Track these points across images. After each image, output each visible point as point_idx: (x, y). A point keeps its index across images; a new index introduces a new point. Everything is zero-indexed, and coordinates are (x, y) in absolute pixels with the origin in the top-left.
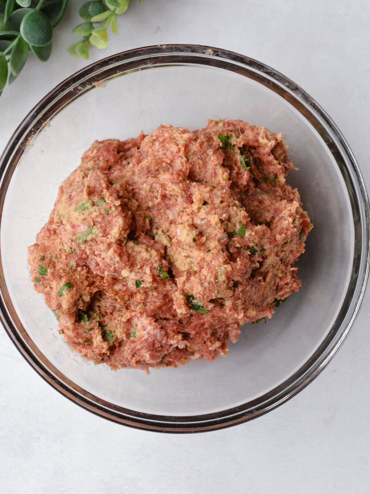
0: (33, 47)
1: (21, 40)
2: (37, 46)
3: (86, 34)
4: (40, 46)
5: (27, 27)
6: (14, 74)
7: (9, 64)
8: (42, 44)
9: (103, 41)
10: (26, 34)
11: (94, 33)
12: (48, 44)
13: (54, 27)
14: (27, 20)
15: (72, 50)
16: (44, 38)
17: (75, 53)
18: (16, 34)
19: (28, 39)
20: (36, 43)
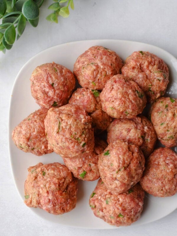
0: (29, 20)
1: (22, 16)
2: (31, 19)
3: (56, 10)
4: (33, 19)
5: (26, 10)
6: (20, 35)
7: (16, 29)
8: (34, 18)
9: (66, 14)
10: (25, 13)
11: (61, 10)
12: (37, 18)
13: (39, 7)
14: (26, 5)
15: (49, 18)
16: (35, 15)
17: (50, 19)
18: (20, 13)
19: (26, 16)
20: (31, 18)
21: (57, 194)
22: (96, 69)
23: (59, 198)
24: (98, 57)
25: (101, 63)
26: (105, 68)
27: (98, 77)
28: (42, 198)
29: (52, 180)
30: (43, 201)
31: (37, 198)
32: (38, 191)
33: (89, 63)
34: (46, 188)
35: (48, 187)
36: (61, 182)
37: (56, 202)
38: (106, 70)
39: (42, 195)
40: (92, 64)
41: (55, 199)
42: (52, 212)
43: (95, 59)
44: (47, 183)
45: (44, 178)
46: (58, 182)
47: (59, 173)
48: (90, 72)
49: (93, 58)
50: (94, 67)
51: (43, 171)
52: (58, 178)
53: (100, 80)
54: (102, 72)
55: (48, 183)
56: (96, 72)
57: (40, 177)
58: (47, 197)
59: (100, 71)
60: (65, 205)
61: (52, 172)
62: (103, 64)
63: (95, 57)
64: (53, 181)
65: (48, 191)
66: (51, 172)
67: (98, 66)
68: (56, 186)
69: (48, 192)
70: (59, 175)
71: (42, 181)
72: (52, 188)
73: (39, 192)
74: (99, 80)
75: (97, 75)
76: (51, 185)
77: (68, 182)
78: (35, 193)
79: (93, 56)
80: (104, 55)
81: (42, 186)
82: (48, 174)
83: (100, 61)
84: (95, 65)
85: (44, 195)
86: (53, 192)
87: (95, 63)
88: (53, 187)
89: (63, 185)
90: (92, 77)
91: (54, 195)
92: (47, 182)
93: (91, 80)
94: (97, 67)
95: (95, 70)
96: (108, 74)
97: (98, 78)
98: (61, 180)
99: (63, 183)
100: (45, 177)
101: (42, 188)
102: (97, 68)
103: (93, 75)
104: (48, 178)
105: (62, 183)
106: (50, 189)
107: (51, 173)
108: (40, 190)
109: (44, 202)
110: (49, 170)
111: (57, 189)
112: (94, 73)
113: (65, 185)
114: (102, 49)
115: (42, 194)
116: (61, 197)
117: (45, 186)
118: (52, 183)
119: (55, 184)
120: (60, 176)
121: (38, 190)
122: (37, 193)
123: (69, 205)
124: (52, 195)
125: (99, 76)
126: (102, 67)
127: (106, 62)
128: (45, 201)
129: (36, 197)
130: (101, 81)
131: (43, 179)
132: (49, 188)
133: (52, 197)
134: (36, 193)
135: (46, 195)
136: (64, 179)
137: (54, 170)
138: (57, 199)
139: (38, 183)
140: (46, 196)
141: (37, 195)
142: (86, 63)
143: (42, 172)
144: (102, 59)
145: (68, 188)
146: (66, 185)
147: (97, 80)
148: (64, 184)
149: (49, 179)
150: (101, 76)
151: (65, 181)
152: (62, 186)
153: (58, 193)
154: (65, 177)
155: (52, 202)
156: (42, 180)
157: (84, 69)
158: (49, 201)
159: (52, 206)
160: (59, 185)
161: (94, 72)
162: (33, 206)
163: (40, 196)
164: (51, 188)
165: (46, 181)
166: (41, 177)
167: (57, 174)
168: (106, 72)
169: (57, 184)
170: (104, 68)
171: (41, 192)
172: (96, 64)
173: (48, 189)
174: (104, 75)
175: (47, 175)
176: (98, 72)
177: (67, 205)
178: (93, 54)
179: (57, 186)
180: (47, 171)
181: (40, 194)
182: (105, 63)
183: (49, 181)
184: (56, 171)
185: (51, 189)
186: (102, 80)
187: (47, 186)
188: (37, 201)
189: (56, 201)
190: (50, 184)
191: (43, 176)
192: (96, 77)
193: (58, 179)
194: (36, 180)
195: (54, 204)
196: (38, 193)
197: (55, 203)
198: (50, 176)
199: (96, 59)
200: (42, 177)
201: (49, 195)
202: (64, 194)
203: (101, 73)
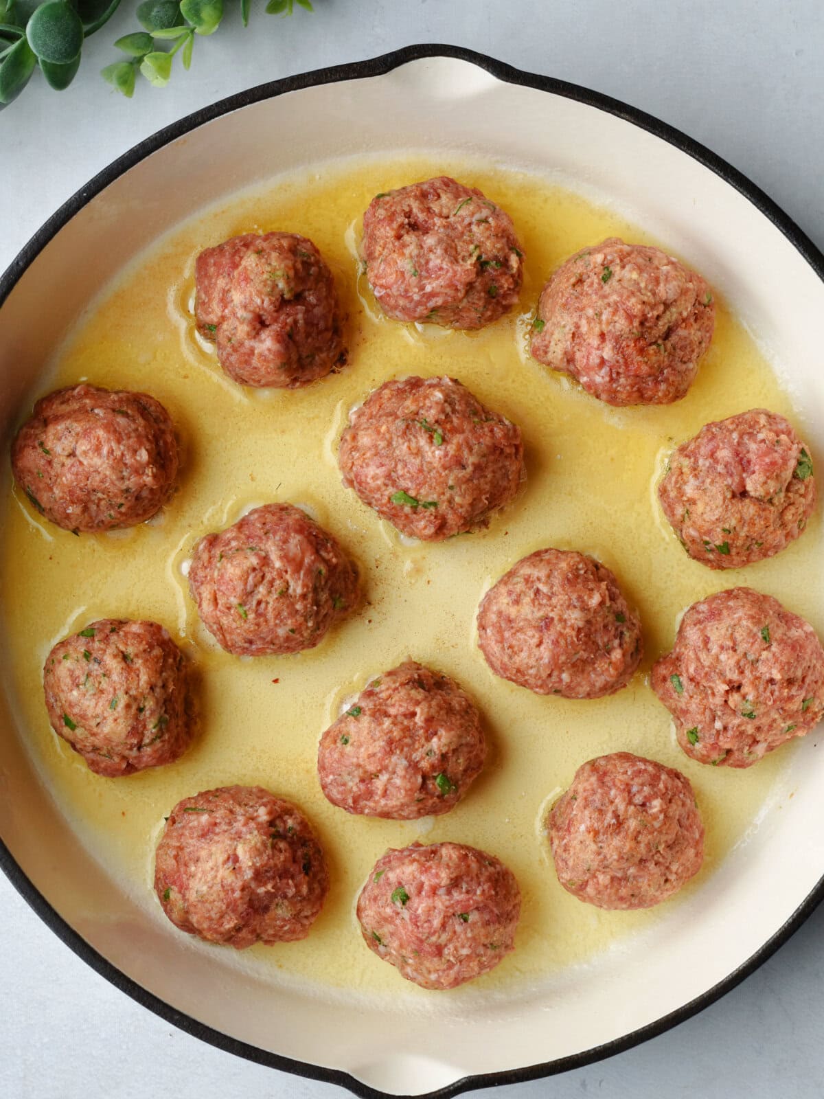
1: (25, 44)
4: (55, 62)
5: (39, 27)
6: (2, 100)
10: (35, 36)
13: (85, 34)
14: (42, 13)
18: (20, 33)
19: (36, 47)
20: (48, 56)
21: (628, 346)
22: (257, 567)
23: (635, 360)
24: (275, 533)
25: (279, 553)
26: (286, 572)
27: (259, 592)
28: (583, 349)
29: (624, 304)
30: (583, 357)
31: (569, 343)
32: (577, 323)
33: (244, 546)
34: (600, 323)
35: (607, 320)
36: (649, 316)
37: (621, 370)
38: (288, 577)
39: (584, 340)
40: (252, 549)
41: (621, 361)
42: (604, 396)
43: (264, 538)
44: (606, 309)
45: (602, 288)
46: (640, 314)
47: (655, 283)
48: (238, 572)
49: (261, 533)
50: (254, 561)
51: (607, 268)
52: (645, 299)
53: (263, 606)
54: (274, 580)
55: (610, 309)
56: (255, 576)
57: (592, 284)
58: (598, 349)
59: (268, 577)
60: (650, 383)
61: (635, 276)
62: (285, 557)
63: (266, 534)
64: (625, 307)
65: (605, 332)
66: (630, 274)
67: (269, 559)
68: (631, 323)
69: (602, 336)
70: (651, 291)
71: (594, 297)
72: (618, 326)
73: (578, 327)
74: (259, 603)
75: (256, 586)
76: (616, 318)
77: (675, 316)
78: (564, 326)
79: (262, 528)
80: (297, 532)
81: (590, 312)
82: (620, 280)
83: (278, 546)
84: (257, 555)
85: (590, 341)
86: (617, 339)
87: (261, 550)
88: (621, 324)
89: (656, 325)
90: (240, 588)
91: (618, 349)
92: (609, 305)
93: (235, 596)
94: (265, 561)
95: (254, 569)
96: (291, 591)
97: (259, 597)
98: (653, 307)
99: (658, 317)
100: (607, 288)
101: (589, 320)
102: (263, 565)
103: (246, 584)
104: (614, 291)
105: (652, 317)
106: (610, 327)
107: (630, 280)
108: (583, 322)
109: (585, 361)
110: (627, 268)
111: (633, 333)
112: (248, 577)
113: (662, 326)
114: (297, 516)
115: (586, 337)
116: (639, 358)
117: (599, 315)
118: (622, 312)
119: (630, 317)
120: (654, 294)
121: (576, 320)
122: (570, 330)
123: (663, 387)
124: (614, 347)
125: (262, 589)
126: (278, 564)
127: (295, 555)
128: (588, 359)
129: (566, 341)
130: (266, 608)
131: (600, 293)
132: (608, 323)
133: (611, 353)
134: (568, 328)
135: (595, 342)
136: (661, 308)
137: (641, 270)
138: (626, 364)
139: (582, 300)
140: (595, 346)
141: (571, 335)
142: (234, 544)
143: (604, 269)
144: (285, 541)
145: (673, 335)
146: (666, 327)
147: (254, 603)
148: (660, 323)
149: (615, 298)
150: (270, 592)
151: (664, 312)
152: (650, 328)
153: (633, 345)
154: (668, 302)
155: (608, 369)
156: (596, 294)
157: (223, 560)
158: (603, 362)
159: (607, 379)
160: (642, 324)
161: (248, 575)
162: (549, 364)
163: (577, 341)
164: (614, 326)
165: (606, 301)
166: (596, 285)
167: (646, 287)
168: (287, 583)
169: (635, 316)
170: (284, 569)
171: (584, 329)
172: (263, 554)
173: (604, 326)
174: (279, 591)
175: (614, 282)
176: (263, 577)
177: (657, 383)
178: (264, 524)
179: (636, 323)
180: (618, 268)
181: (581, 336)
182: (291, 554)
183: (616, 303)
184: (645, 275)
185: (613, 330)
186: (270, 606)
187: (604, 317)
188: (566, 353)
189: (623, 367)
190: (615, 313)
191: (602, 283)
192: (252, 592)
193: (644, 303)
194: (578, 289)
195: (614, 376)
196: (573, 329)
197: (618, 373)
198: (623, 287)
199: (268, 538)
200: (599, 284)
201: (604, 345)
202: (651, 352)
203: (271, 583)
